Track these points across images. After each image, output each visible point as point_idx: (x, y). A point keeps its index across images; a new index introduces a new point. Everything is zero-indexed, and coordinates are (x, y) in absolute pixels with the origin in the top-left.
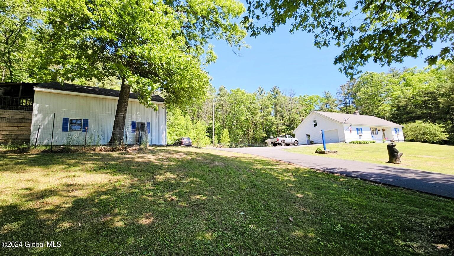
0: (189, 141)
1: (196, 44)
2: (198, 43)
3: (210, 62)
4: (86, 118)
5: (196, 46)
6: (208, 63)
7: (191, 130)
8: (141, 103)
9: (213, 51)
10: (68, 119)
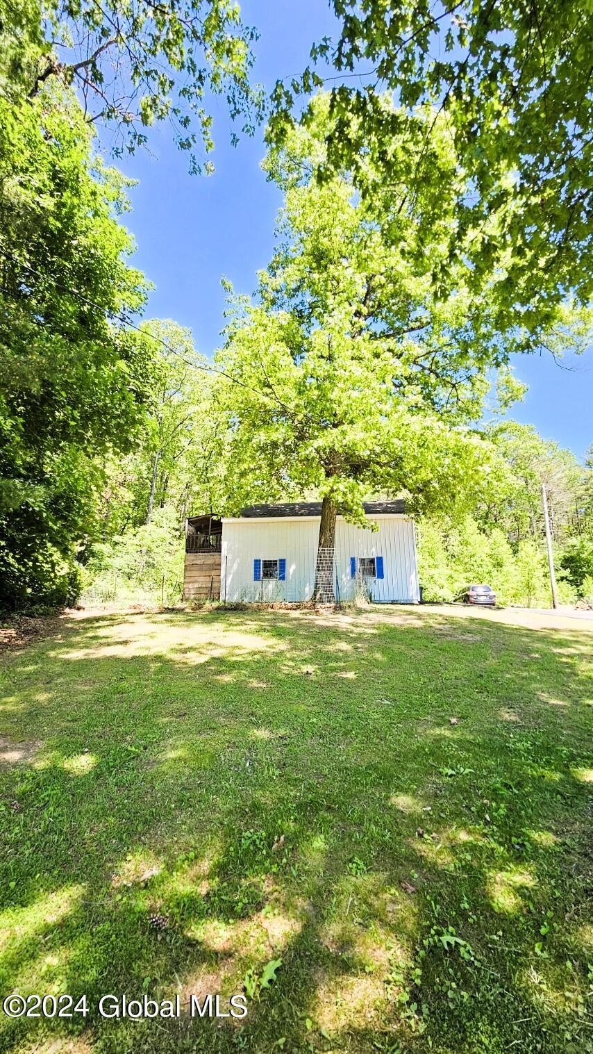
0: (486, 593)
1: (469, 373)
2: (474, 371)
3: (511, 403)
4: (283, 558)
5: (469, 378)
6: (506, 406)
7: (509, 568)
8: (349, 521)
9: (513, 379)
10: (260, 561)
